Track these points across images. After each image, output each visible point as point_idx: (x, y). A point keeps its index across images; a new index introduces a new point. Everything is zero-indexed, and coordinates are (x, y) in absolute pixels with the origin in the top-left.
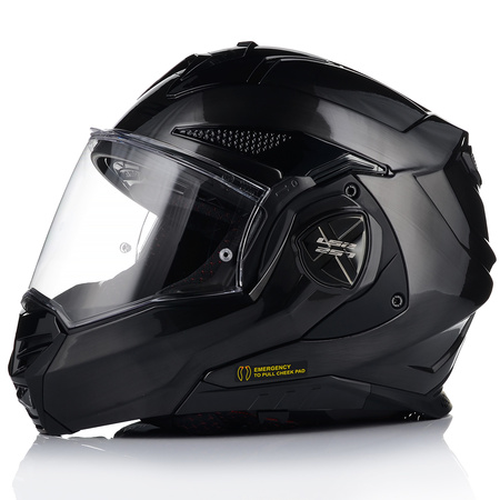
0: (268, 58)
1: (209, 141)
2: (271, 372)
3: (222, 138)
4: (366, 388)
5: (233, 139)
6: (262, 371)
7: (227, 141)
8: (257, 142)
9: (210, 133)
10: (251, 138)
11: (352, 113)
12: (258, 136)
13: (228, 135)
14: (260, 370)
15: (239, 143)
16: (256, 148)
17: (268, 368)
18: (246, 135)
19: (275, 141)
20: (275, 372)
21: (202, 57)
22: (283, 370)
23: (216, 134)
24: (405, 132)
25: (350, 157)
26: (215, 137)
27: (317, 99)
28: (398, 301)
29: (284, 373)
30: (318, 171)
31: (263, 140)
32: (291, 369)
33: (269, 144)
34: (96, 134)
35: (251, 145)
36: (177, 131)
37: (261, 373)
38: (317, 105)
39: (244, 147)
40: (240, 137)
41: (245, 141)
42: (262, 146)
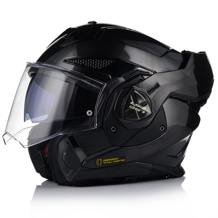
0: (102, 28)
1: (79, 64)
2: (110, 161)
3: (85, 63)
4: (151, 166)
5: (90, 63)
6: (107, 161)
7: (87, 64)
8: (100, 64)
9: (80, 61)
10: (97, 62)
11: (139, 50)
12: (100, 61)
13: (87, 62)
14: (106, 160)
15: (92, 65)
16: (100, 67)
17: (109, 160)
18: (95, 61)
19: (107, 63)
20: (112, 161)
21: (74, 29)
22: (116, 160)
23: (82, 61)
24: (162, 56)
25: (139, 68)
26: (82, 62)
27: (124, 44)
28: (162, 129)
29: (116, 161)
30: (126, 75)
31: (102, 63)
32: (119, 159)
33: (105, 64)
34: (29, 65)
35: (97, 65)
36: (65, 61)
37: (106, 162)
38: (124, 47)
39: (95, 66)
40: (92, 62)
41: (95, 63)
42: (102, 65)
